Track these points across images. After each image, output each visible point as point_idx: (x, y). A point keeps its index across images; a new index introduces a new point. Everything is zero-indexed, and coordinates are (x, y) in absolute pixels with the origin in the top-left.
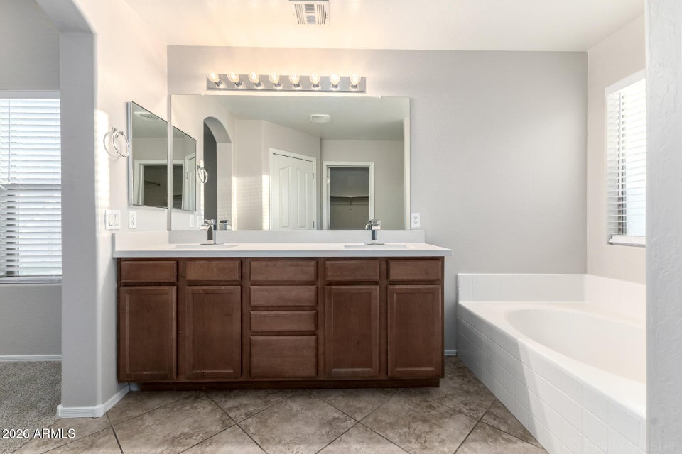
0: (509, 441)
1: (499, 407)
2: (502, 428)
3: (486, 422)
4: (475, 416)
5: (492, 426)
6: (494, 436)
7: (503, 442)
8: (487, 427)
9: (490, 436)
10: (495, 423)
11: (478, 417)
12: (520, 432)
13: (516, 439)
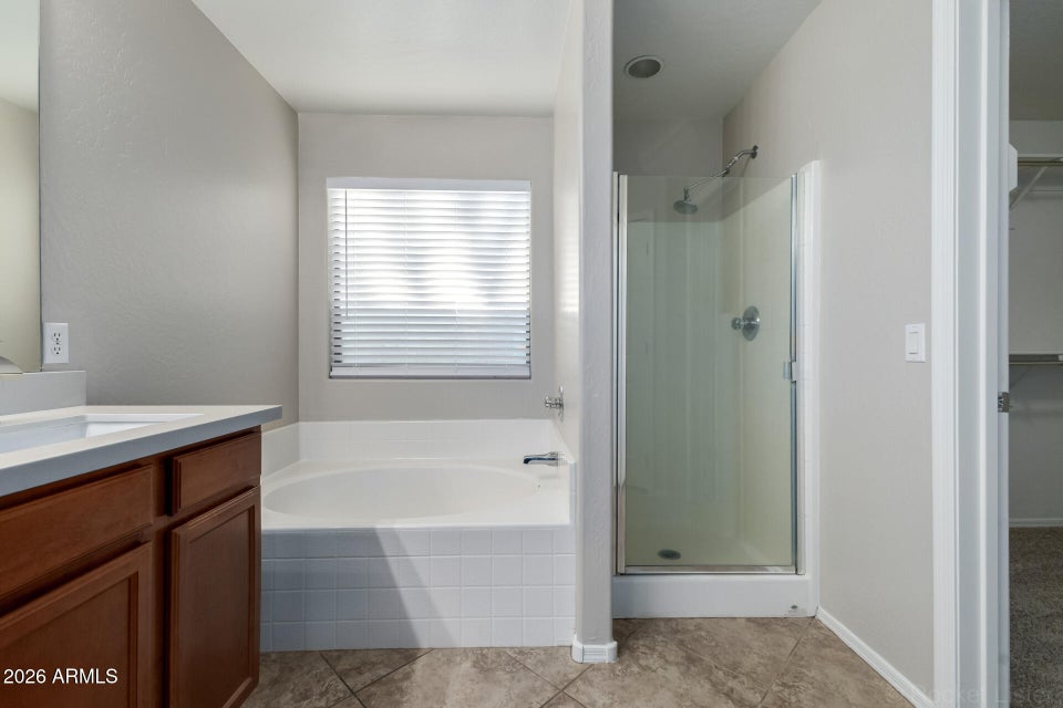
0: (407, 677)
1: (339, 657)
2: (383, 672)
3: (360, 686)
4: (342, 695)
5: (373, 683)
6: (393, 689)
7: (405, 684)
8: (373, 689)
9: (390, 694)
10: (367, 677)
11: (344, 692)
12: (397, 657)
13: (407, 667)
